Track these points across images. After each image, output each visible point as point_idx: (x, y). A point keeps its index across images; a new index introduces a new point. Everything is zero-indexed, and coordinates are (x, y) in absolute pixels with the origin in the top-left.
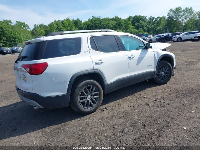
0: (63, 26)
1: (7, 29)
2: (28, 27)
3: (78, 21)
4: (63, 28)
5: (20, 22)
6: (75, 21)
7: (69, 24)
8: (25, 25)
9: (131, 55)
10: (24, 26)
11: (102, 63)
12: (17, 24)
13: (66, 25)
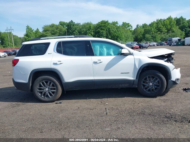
0: (162, 25)
1: (113, 29)
2: (132, 27)
3: (181, 20)
4: (163, 27)
5: (125, 23)
6: (178, 19)
7: (170, 23)
8: (129, 25)
9: (98, 60)
10: (128, 27)
11: (61, 64)
12: (123, 25)
13: (166, 24)
